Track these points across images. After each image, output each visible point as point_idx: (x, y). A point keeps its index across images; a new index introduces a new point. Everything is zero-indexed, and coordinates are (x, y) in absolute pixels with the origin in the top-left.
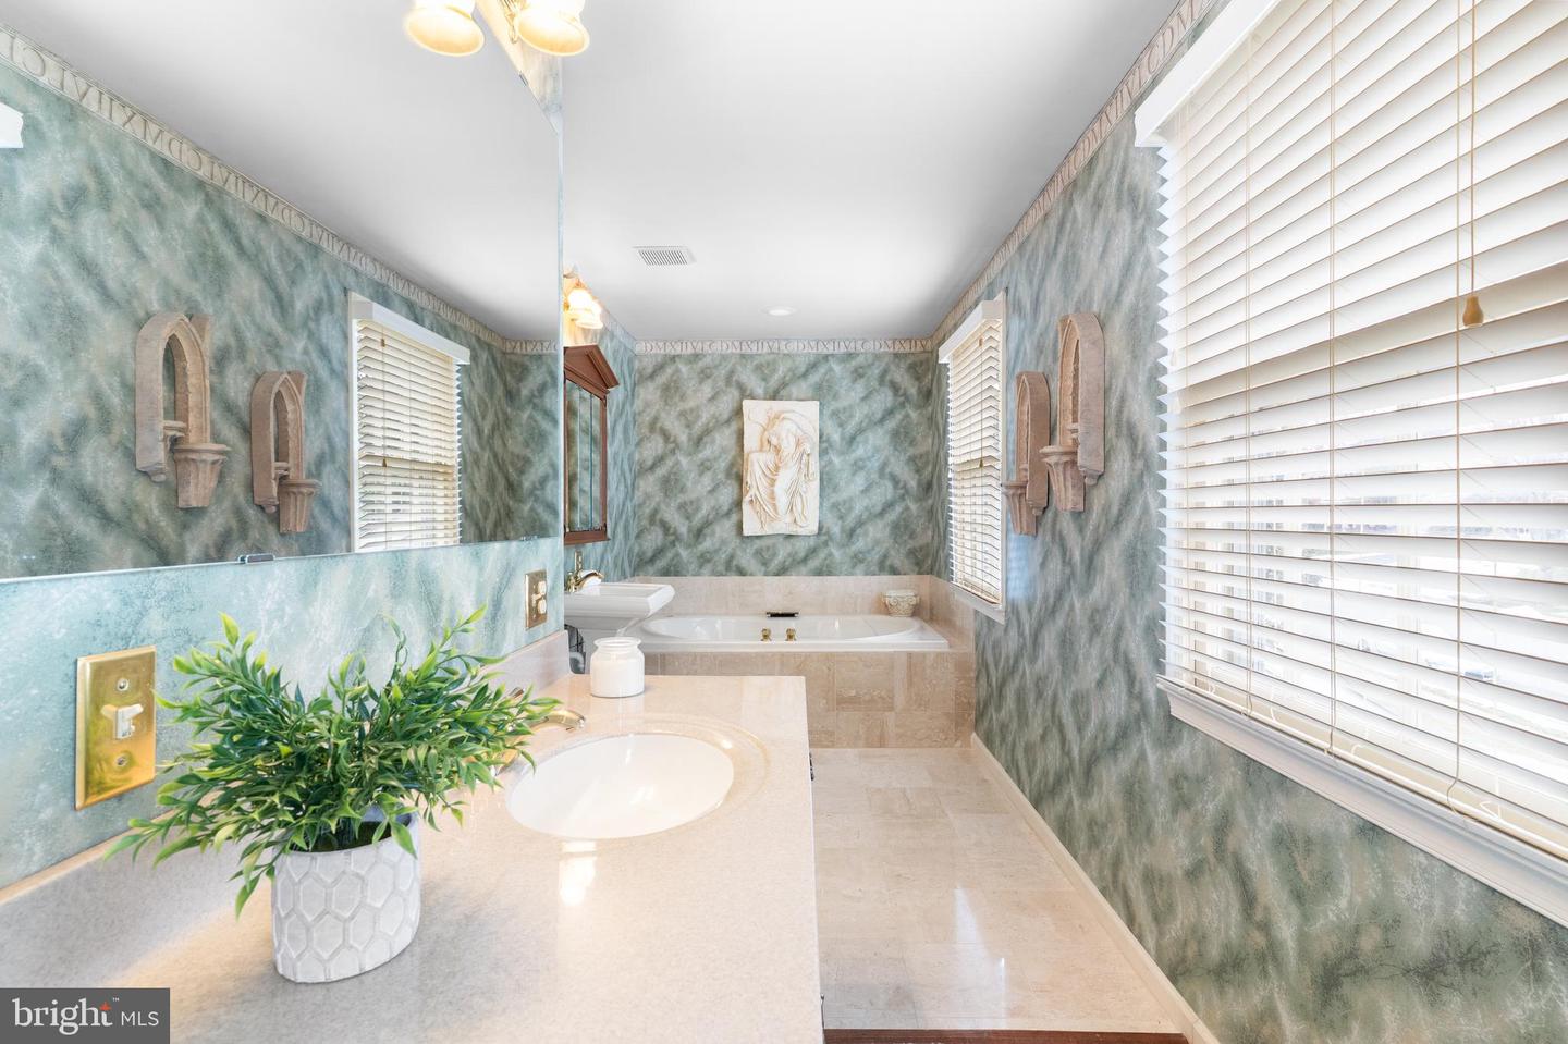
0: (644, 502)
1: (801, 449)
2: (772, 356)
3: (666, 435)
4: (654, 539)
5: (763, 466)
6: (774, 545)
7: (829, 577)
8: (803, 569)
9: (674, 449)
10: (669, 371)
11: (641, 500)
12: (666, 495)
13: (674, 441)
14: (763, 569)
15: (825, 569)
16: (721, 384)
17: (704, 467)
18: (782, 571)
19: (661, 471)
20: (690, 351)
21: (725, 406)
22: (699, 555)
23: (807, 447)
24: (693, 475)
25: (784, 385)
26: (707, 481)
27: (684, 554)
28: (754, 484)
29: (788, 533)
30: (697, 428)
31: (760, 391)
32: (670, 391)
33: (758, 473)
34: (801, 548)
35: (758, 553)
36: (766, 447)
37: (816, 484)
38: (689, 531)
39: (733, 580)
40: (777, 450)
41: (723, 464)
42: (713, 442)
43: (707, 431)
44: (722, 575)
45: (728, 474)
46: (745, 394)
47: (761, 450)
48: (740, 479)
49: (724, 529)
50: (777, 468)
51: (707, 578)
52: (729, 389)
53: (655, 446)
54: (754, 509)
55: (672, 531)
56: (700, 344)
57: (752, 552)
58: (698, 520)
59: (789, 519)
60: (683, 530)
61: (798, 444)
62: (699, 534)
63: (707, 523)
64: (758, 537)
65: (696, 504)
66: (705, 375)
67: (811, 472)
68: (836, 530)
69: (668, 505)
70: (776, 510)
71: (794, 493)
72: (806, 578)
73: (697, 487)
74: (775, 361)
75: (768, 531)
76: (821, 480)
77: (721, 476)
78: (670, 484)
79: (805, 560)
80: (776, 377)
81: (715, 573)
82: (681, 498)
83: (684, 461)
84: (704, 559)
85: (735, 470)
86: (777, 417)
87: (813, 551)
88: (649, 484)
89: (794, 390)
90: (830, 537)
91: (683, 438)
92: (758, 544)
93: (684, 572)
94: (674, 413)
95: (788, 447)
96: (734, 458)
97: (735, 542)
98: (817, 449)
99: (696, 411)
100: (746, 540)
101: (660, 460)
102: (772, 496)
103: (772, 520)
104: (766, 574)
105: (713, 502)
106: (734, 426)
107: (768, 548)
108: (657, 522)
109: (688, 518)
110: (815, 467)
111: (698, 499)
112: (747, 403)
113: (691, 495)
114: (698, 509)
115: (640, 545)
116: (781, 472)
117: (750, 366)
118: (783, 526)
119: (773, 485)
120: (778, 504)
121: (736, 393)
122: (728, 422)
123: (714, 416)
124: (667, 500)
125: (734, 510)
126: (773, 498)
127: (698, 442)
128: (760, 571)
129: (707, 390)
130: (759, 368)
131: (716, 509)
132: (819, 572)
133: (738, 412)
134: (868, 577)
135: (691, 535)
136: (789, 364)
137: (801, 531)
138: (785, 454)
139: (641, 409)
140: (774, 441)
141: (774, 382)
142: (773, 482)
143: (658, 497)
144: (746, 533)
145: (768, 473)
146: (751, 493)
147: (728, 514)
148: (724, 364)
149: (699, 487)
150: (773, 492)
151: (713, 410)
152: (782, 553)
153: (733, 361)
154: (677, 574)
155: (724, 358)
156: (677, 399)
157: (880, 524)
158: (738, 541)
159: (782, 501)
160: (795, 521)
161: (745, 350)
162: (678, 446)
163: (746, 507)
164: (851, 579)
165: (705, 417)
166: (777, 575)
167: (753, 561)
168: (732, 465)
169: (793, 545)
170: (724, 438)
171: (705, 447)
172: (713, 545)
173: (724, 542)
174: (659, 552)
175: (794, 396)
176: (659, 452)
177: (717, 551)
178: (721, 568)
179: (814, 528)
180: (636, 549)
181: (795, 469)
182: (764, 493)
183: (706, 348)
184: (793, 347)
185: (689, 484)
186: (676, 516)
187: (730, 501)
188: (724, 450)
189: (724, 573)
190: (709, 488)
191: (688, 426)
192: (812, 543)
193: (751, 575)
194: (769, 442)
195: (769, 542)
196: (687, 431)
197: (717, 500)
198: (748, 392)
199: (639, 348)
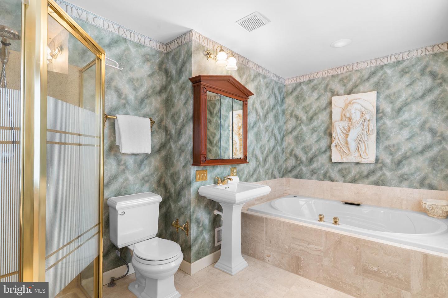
0: (288, 147)
1: (364, 117)
2: (349, 73)
3: (297, 117)
4: (292, 162)
5: (342, 129)
6: (349, 168)
7: (383, 187)
8: (366, 181)
9: (300, 124)
10: (299, 89)
11: (287, 145)
12: (297, 144)
13: (301, 120)
14: (343, 179)
15: (380, 182)
16: (322, 91)
17: (314, 130)
18: (354, 181)
19: (295, 133)
20: (308, 79)
21: (324, 102)
22: (311, 170)
23: (367, 117)
24: (308, 134)
25: (356, 86)
26: (315, 137)
27: (304, 169)
28: (337, 138)
29: (357, 162)
30: (311, 113)
31: (342, 91)
32: (299, 99)
33: (339, 131)
34: (365, 170)
35: (340, 171)
36: (344, 119)
37: (374, 136)
38: (307, 159)
39: (327, 184)
40: (350, 119)
41: (322, 129)
42: (318, 118)
43: (315, 114)
44: (321, 180)
45: (325, 133)
46: (334, 93)
47: (341, 120)
48: (330, 135)
49: (322, 159)
50: (349, 129)
51: (314, 181)
52: (326, 93)
53: (292, 123)
54: (338, 150)
55: (299, 159)
56: (312, 75)
57: (337, 170)
58: (310, 154)
59: (357, 154)
60: (304, 159)
61: (362, 116)
62: (311, 160)
63: (315, 156)
64: (340, 163)
65: (310, 147)
66: (314, 89)
67: (370, 129)
68: (388, 160)
69: (297, 148)
70: (349, 150)
71: (359, 141)
72: (369, 186)
73: (311, 140)
74: (350, 75)
75: (345, 160)
76: (378, 134)
77: (322, 134)
78: (299, 139)
79: (367, 176)
80: (351, 83)
81: (318, 179)
82: (303, 145)
83: (304, 128)
84: (313, 172)
85: (328, 131)
86: (350, 103)
87: (373, 172)
88: (289, 139)
89: (361, 88)
90: (384, 165)
91: (304, 118)
92: (340, 167)
93: (304, 177)
94: (300, 107)
95: (356, 117)
96: (328, 125)
97: (328, 165)
98: (375, 117)
99: (310, 106)
100: (334, 165)
101: (294, 128)
102: (347, 143)
103: (347, 155)
104: (344, 182)
105: (317, 146)
106: (328, 110)
107: (346, 169)
108: (293, 155)
109: (306, 153)
110: (373, 126)
111: (311, 145)
112: (334, 99)
113: (307, 143)
114: (311, 149)
115: (286, 165)
116: (352, 131)
117: (337, 80)
118: (353, 158)
119: (347, 137)
120: (350, 147)
121: (329, 94)
122: (325, 109)
123: (318, 107)
124: (297, 145)
125: (328, 150)
126: (347, 144)
127: (311, 119)
128: (341, 180)
129: (315, 95)
130: (341, 80)
131: (319, 149)
132: (376, 183)
133: (330, 103)
134: (410, 189)
135: (307, 161)
136: (358, 75)
137: (363, 161)
138: (354, 121)
139: (287, 107)
140: (348, 115)
141: (349, 86)
142: (347, 136)
143: (293, 144)
144: (333, 161)
145: (344, 131)
146: (335, 141)
147: (325, 152)
148: (323, 82)
149: (311, 139)
150: (347, 141)
151: (318, 104)
152: (354, 171)
153: (328, 79)
154: (301, 178)
155: (323, 79)
156: (301, 101)
157: (421, 158)
158: (330, 164)
159: (353, 145)
160: (360, 156)
161: (334, 73)
162: (302, 122)
163: (333, 149)
164: (398, 189)
165: (314, 107)
166: (351, 182)
167: (337, 175)
168: (327, 128)
169: (360, 168)
170: (323, 117)
171: (314, 121)
172: (317, 165)
173: (323, 165)
174: (294, 168)
175: (361, 90)
176: (294, 125)
177: (319, 169)
178: (321, 177)
179: (372, 159)
180: (284, 166)
181: (360, 129)
182: (342, 142)
183: (315, 76)
184: (361, 66)
185: (307, 138)
186: (301, 152)
187: (326, 145)
188: (323, 122)
189: (323, 179)
190: (316, 140)
191: (306, 113)
192: (372, 167)
193: (337, 181)
194: (345, 116)
195: (347, 166)
196: (306, 115)
197: (319, 145)
198: (335, 93)
199: (286, 83)
